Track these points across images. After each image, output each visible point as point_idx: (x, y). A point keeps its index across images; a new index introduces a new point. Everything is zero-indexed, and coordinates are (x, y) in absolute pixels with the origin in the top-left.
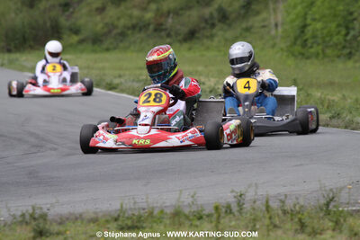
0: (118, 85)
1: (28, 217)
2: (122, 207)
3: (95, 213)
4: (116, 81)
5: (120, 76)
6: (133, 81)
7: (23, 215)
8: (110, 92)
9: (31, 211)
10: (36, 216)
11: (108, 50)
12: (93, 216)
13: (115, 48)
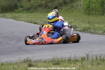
0: (37, 22)
1: (25, 61)
2: (53, 58)
3: (45, 59)
4: (36, 21)
5: (37, 20)
6: (41, 21)
7: (24, 60)
8: (35, 25)
9: (26, 59)
10: (28, 60)
11: (31, 12)
12: (45, 60)
13: (33, 12)
